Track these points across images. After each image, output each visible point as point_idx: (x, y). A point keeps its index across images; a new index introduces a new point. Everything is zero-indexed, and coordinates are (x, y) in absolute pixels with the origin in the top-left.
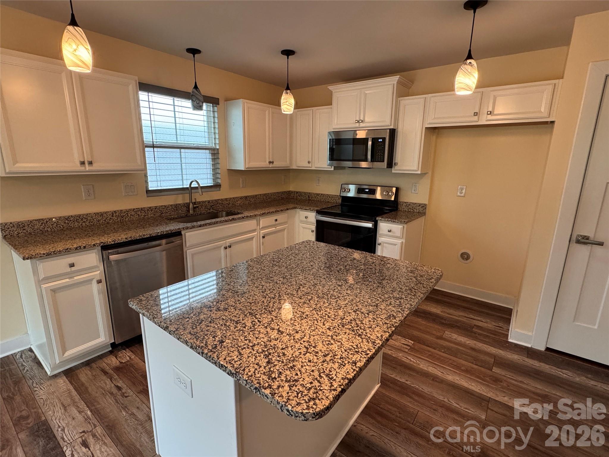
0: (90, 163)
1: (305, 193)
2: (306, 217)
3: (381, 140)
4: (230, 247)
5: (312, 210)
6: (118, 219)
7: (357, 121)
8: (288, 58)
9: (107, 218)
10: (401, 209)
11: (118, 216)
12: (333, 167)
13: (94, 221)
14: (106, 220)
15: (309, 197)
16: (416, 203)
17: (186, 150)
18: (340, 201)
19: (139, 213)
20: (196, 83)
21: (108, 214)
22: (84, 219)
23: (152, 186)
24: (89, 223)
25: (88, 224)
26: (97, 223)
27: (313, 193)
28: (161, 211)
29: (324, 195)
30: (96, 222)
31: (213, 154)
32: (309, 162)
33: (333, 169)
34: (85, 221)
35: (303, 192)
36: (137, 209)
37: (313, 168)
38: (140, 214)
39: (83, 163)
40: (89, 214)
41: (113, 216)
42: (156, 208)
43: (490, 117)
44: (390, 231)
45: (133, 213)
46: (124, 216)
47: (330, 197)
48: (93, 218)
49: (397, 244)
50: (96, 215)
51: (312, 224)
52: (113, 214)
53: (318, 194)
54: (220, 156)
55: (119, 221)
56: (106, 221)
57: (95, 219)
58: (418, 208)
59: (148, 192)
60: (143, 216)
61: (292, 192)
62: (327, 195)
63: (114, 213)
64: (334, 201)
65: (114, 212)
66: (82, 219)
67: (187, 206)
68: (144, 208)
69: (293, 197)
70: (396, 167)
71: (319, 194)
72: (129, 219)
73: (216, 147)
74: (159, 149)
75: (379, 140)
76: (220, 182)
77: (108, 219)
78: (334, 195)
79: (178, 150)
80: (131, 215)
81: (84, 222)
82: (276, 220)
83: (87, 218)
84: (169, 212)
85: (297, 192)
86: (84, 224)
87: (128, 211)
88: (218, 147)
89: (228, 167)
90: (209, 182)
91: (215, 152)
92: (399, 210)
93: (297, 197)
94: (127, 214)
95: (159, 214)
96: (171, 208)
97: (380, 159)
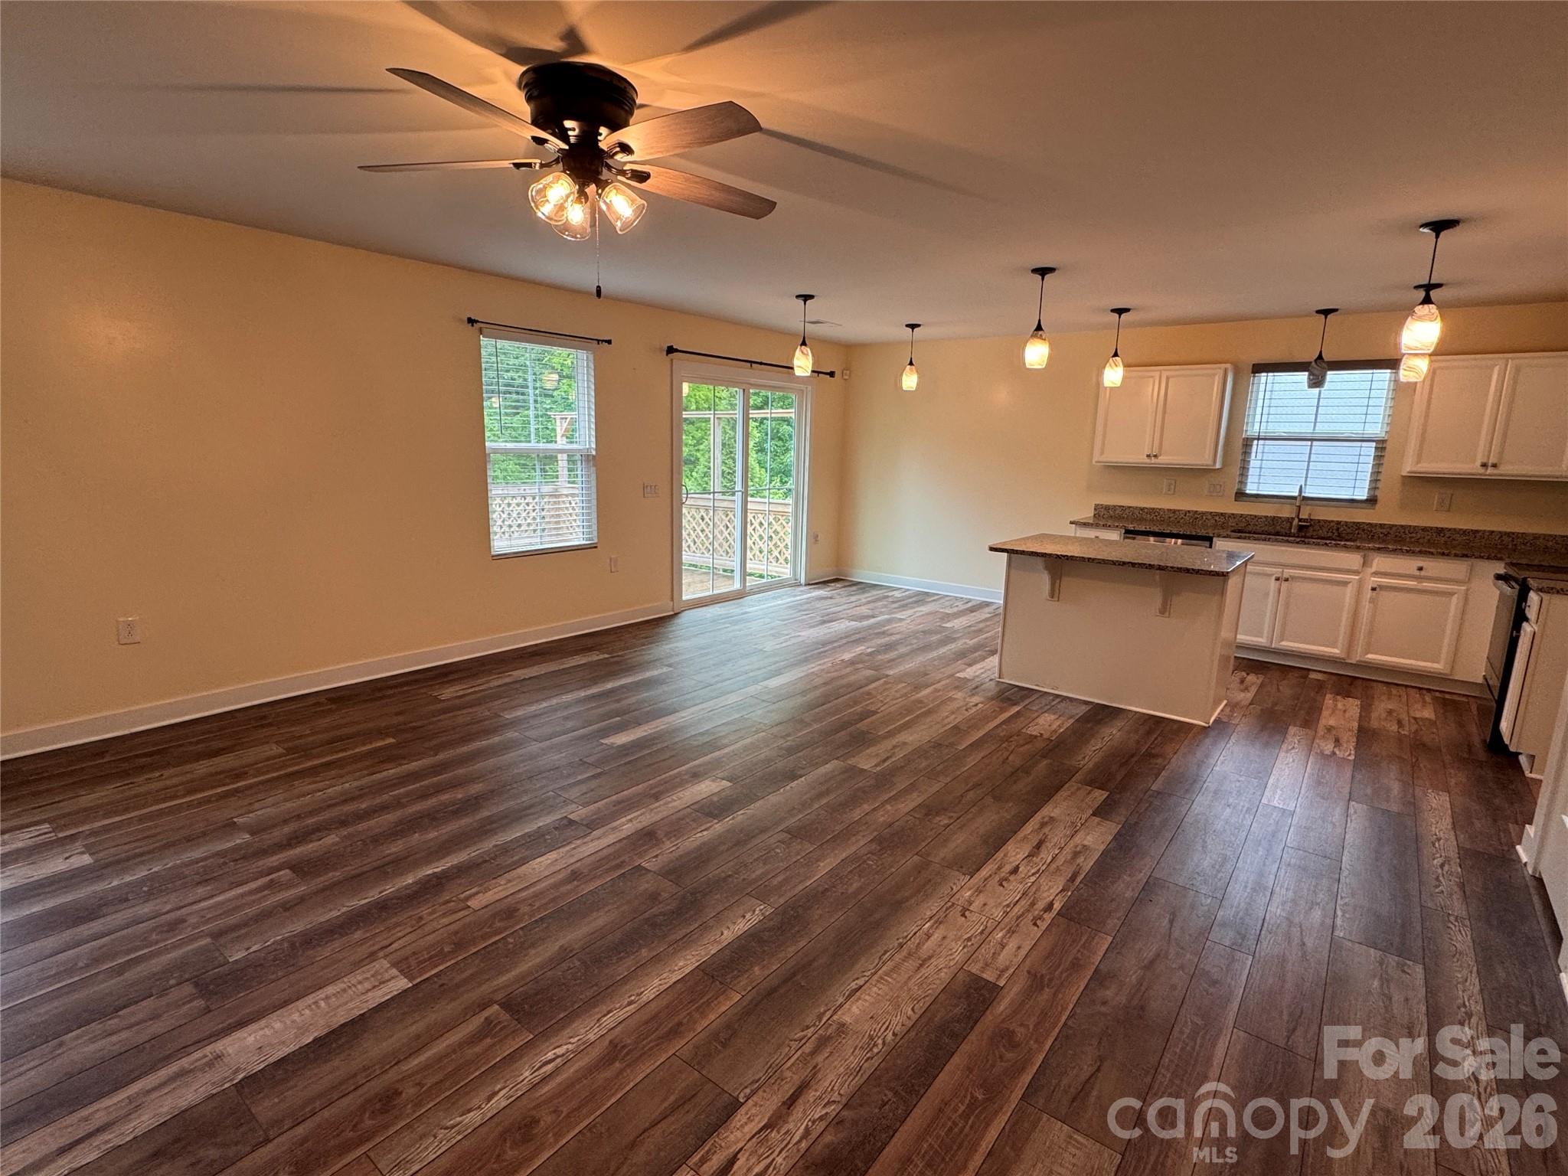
0: (1155, 456)
4: (1287, 580)
19: (1217, 518)
23: (1251, 489)
39: (1148, 456)
45: (1209, 517)
54: (1387, 452)
59: (1242, 494)
67: (1290, 520)
74: (1268, 442)
76: (1383, 498)
79: (1309, 443)
82: (1420, 569)
87: (1203, 513)
88: (1386, 438)
90: (1362, 494)
96: (1264, 520)
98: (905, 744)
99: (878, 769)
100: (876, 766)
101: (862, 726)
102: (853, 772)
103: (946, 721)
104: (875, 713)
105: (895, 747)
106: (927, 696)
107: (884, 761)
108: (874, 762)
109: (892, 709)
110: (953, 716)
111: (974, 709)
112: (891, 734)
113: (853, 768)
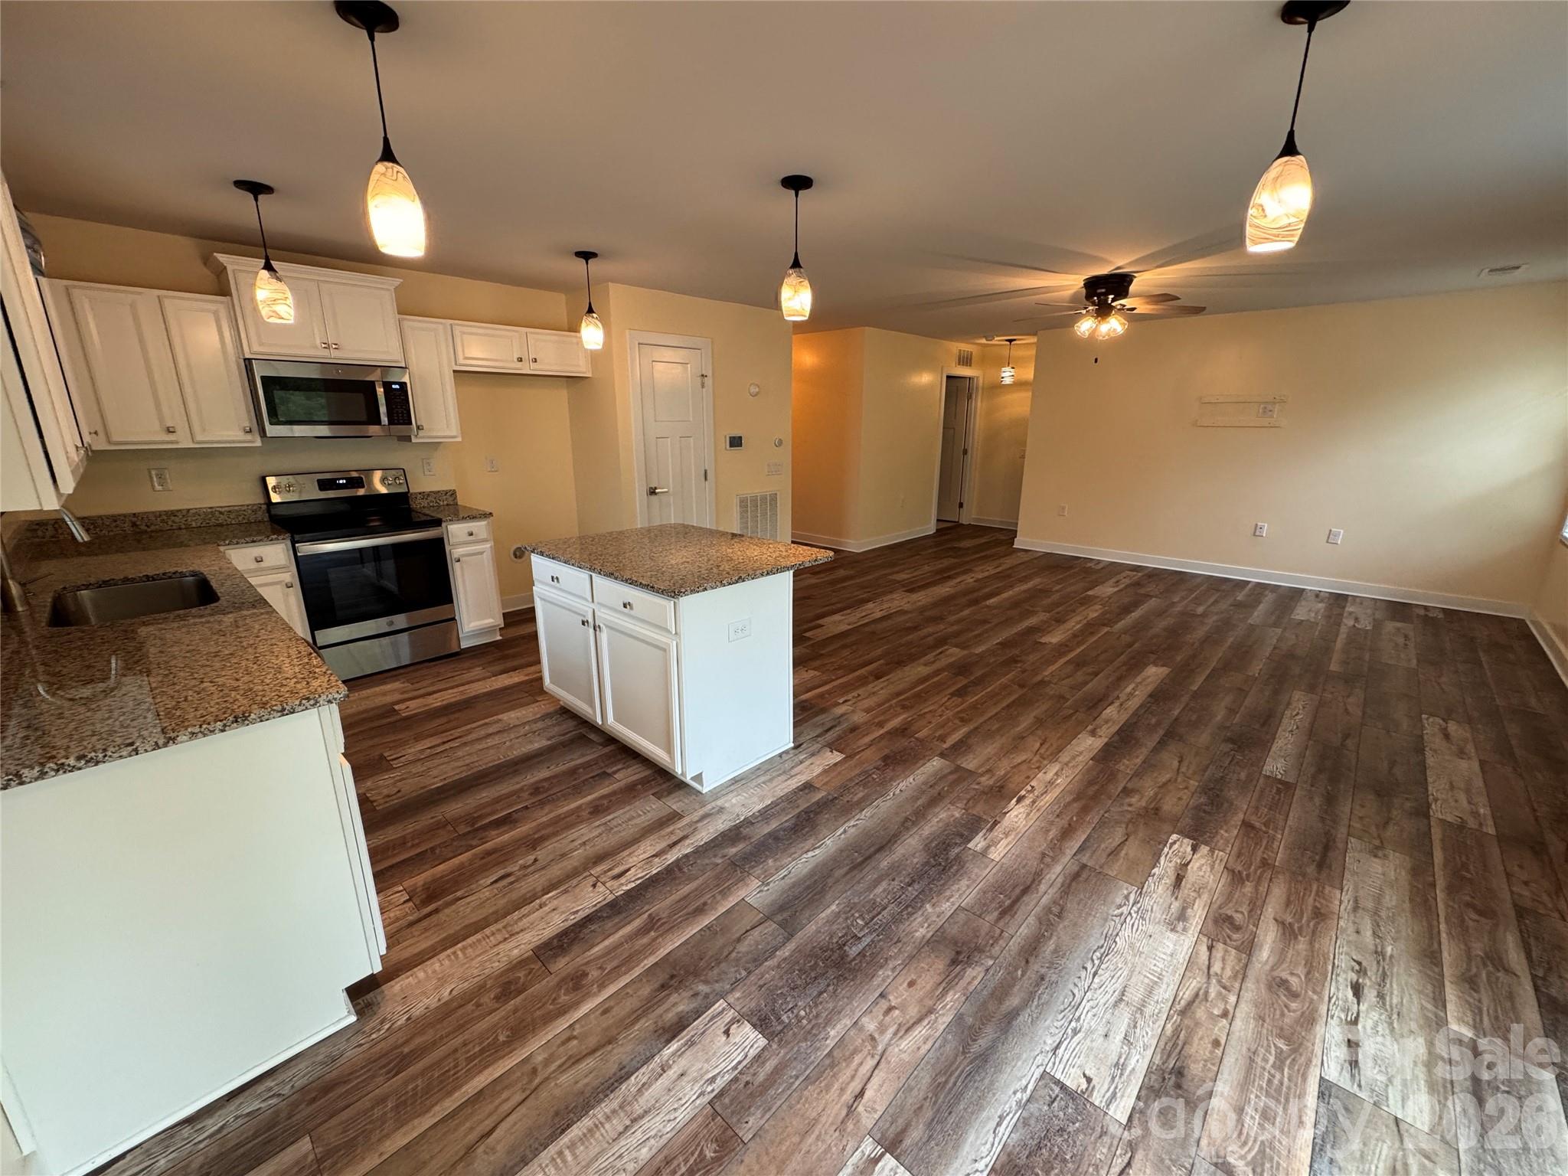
1: (115, 518)
2: (259, 560)
3: (397, 386)
5: (277, 539)
7: (324, 345)
8: (256, 199)
10: (414, 506)
12: (259, 439)
15: (134, 524)
27: (153, 512)
32: (169, 432)
33: (259, 443)
35: (100, 517)
43: (534, 365)
44: (470, 534)
49: (484, 552)
51: (272, 571)
53: (173, 513)
58: (444, 498)
69: (53, 537)
70: (421, 433)
75: (394, 386)
92: (413, 508)
97: (402, 420)
98: (925, 665)
99: (946, 647)
100: (947, 650)
101: (962, 682)
102: (963, 646)
103: (885, 684)
104: (953, 695)
105: (934, 662)
106: (896, 715)
107: (941, 653)
108: (948, 653)
109: (937, 698)
110: (875, 690)
111: (850, 697)
112: (937, 673)
113: (963, 648)
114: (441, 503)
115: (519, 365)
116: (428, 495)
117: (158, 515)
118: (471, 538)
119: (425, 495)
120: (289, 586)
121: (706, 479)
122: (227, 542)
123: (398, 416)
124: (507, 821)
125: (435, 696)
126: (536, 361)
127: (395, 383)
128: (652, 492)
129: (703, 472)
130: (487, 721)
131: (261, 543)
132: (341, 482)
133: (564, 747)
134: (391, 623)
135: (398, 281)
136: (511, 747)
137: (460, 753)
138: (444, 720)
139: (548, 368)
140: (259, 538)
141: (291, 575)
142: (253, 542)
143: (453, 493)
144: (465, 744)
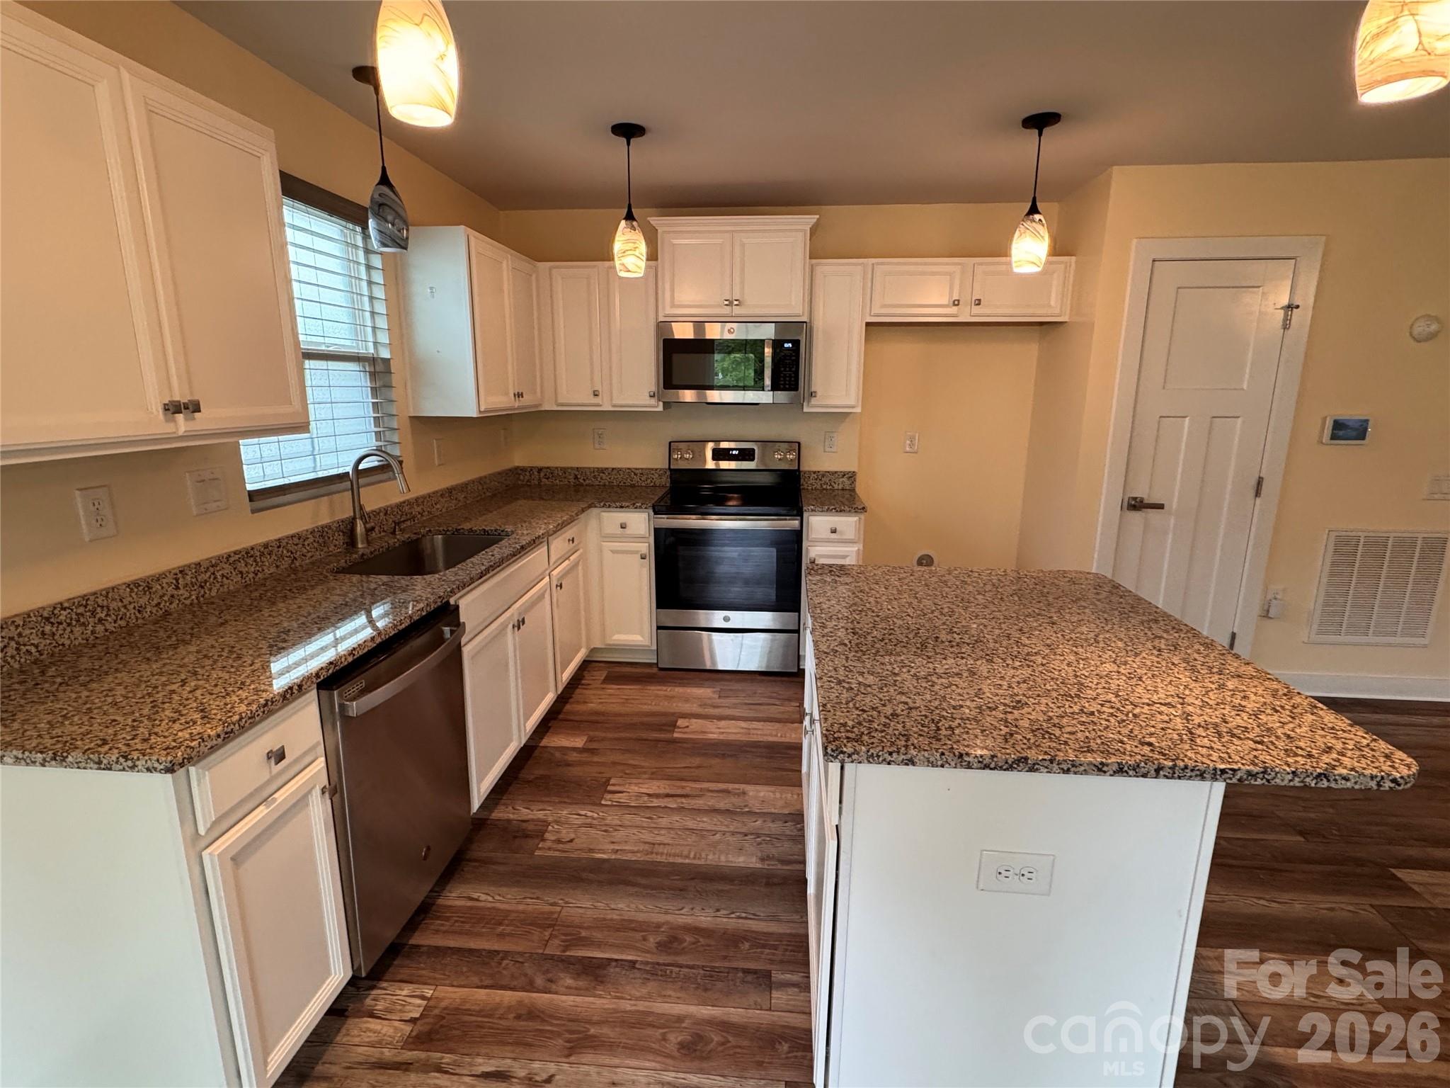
0: (189, 410)
1: (564, 470)
2: (623, 526)
3: (790, 345)
4: (523, 622)
5: (640, 507)
6: (191, 595)
7: (727, 303)
8: (628, 144)
9: (164, 595)
10: (806, 487)
11: (192, 583)
12: (661, 404)
13: (128, 614)
14: (159, 604)
15: (576, 478)
16: (836, 472)
17: (330, 363)
18: (666, 481)
19: (242, 566)
20: (384, 169)
21: (164, 581)
22: (99, 610)
23: (253, 478)
24: (115, 622)
25: (110, 627)
26: (137, 618)
27: (589, 468)
28: (292, 553)
29: (620, 469)
30: (133, 616)
31: (373, 375)
32: (596, 395)
33: (660, 408)
34: (103, 615)
35: (557, 468)
36: (235, 553)
37: (607, 407)
38: (245, 570)
40: (113, 588)
41: (177, 588)
42: (279, 547)
43: (976, 310)
44: (834, 531)
45: (227, 569)
46: (206, 582)
47: (635, 474)
48: (126, 602)
49: (847, 556)
50: (132, 590)
51: (632, 540)
52: (177, 580)
53: (602, 471)
54: (395, 379)
55: (196, 601)
56: (161, 606)
57: (132, 606)
58: (841, 480)
59: (253, 495)
60: (251, 575)
61: (523, 469)
62: (629, 469)
63: (180, 575)
64: (649, 481)
65: (181, 572)
66: (93, 613)
68: (252, 549)
69: (528, 481)
70: (813, 401)
71: (607, 469)
72: (218, 590)
73: (377, 354)
75: (786, 345)
76: (399, 454)
77: (166, 598)
78: (646, 469)
80: (223, 576)
81: (100, 620)
82: (571, 540)
83: (108, 608)
84: (310, 554)
85: (540, 470)
86: (100, 628)
88: (385, 354)
89: (411, 410)
91: (378, 370)
92: (804, 489)
93: (540, 480)
94: (214, 574)
95: (285, 564)
96: (311, 540)
97: (789, 385)
114: (836, 486)
115: (954, 310)
116: (823, 476)
117: (593, 470)
118: (834, 536)
119: (821, 475)
120: (643, 558)
121: (1258, 493)
122: (602, 504)
123: (785, 380)
124: (594, 972)
125: (723, 723)
126: (979, 304)
127: (788, 341)
128: (1136, 505)
129: (1253, 482)
130: (730, 786)
131: (627, 509)
132: (734, 452)
133: (768, 884)
134: (726, 619)
135: (813, 219)
136: (714, 845)
137: (664, 822)
138: (697, 761)
139: (1000, 311)
140: (627, 504)
141: (646, 546)
142: (622, 507)
143: (852, 476)
144: (681, 809)
